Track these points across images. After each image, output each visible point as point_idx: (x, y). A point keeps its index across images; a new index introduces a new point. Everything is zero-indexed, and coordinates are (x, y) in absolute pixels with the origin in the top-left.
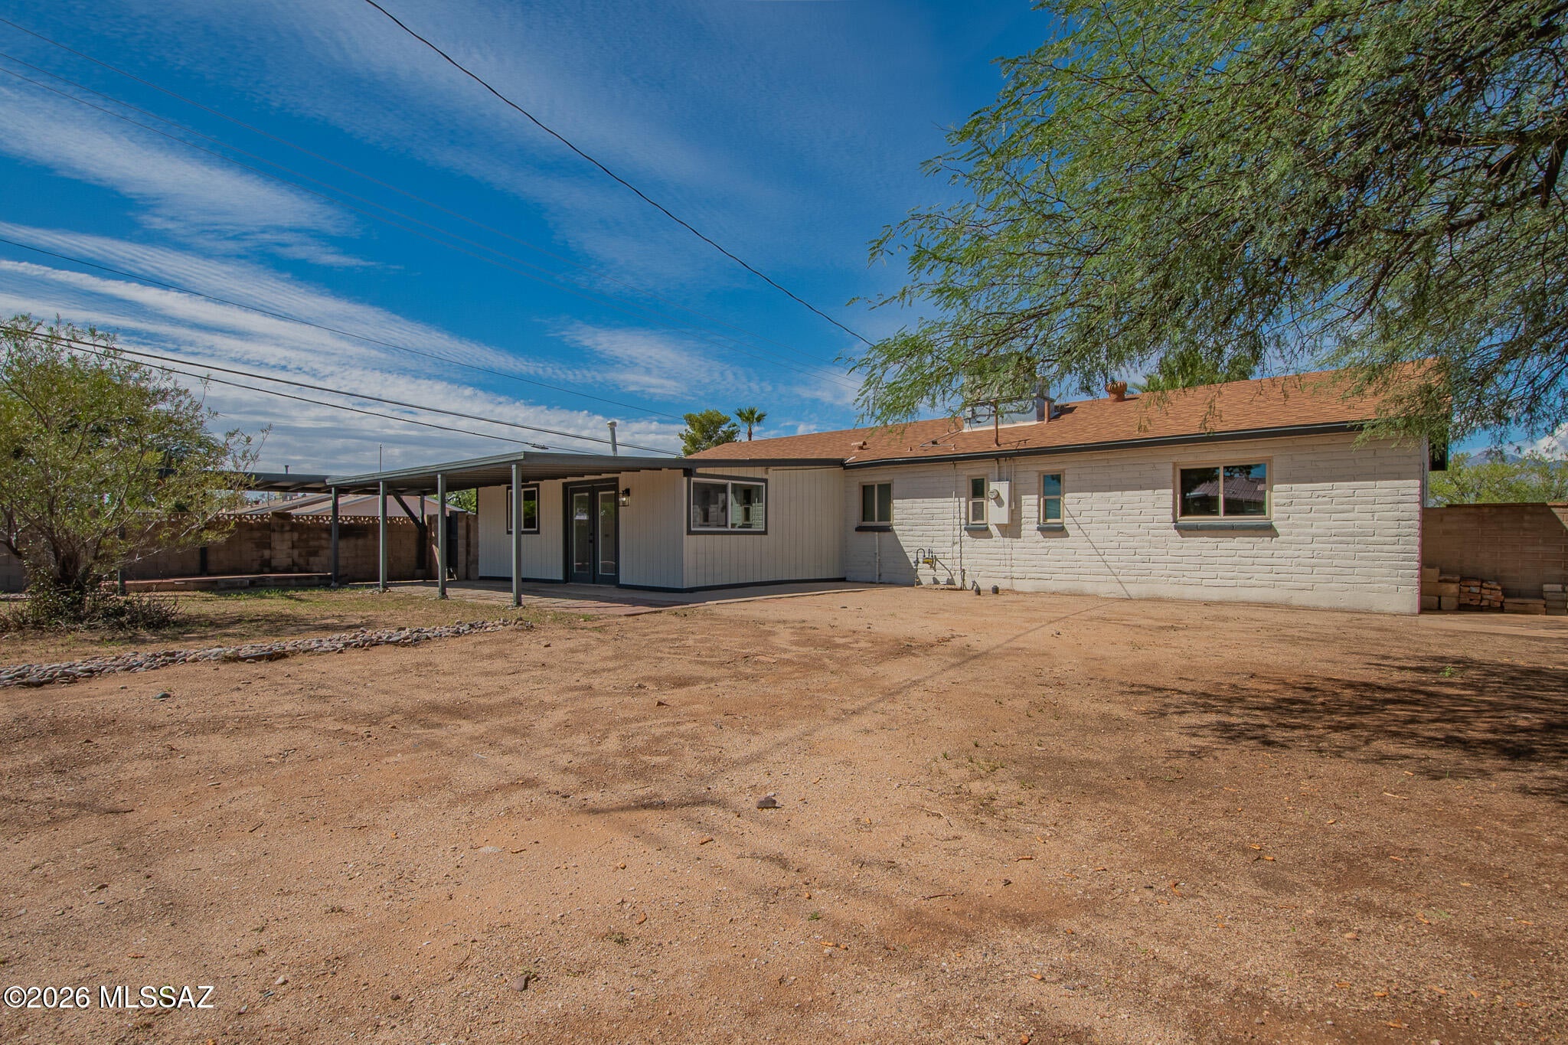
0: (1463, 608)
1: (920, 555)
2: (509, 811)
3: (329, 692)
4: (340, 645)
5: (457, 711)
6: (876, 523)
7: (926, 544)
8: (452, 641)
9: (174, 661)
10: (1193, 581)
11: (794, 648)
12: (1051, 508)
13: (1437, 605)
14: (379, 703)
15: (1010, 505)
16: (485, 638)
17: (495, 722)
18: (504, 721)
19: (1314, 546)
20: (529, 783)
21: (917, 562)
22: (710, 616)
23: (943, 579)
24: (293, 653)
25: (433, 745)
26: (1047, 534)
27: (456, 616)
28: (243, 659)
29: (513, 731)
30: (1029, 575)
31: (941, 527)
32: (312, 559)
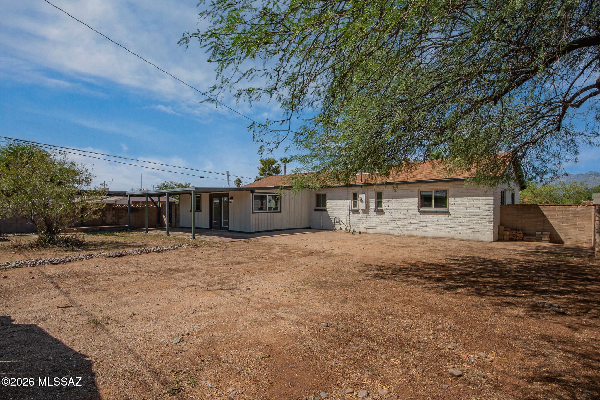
0: (511, 240)
1: (336, 220)
2: (191, 290)
3: (141, 266)
4: (139, 252)
5: (177, 271)
6: (321, 208)
7: (338, 216)
8: (173, 251)
9: (93, 257)
10: (423, 230)
11: (277, 253)
12: (379, 204)
13: (503, 239)
14: (155, 269)
15: (365, 203)
16: (183, 250)
17: (187, 273)
18: (189, 273)
19: (461, 218)
20: (195, 285)
21: (334, 222)
22: (257, 242)
23: (343, 228)
24: (126, 255)
25: (172, 278)
26: (378, 213)
27: (173, 242)
28: (112, 257)
29: (192, 275)
30: (372, 227)
31: (343, 210)
32: (120, 220)
